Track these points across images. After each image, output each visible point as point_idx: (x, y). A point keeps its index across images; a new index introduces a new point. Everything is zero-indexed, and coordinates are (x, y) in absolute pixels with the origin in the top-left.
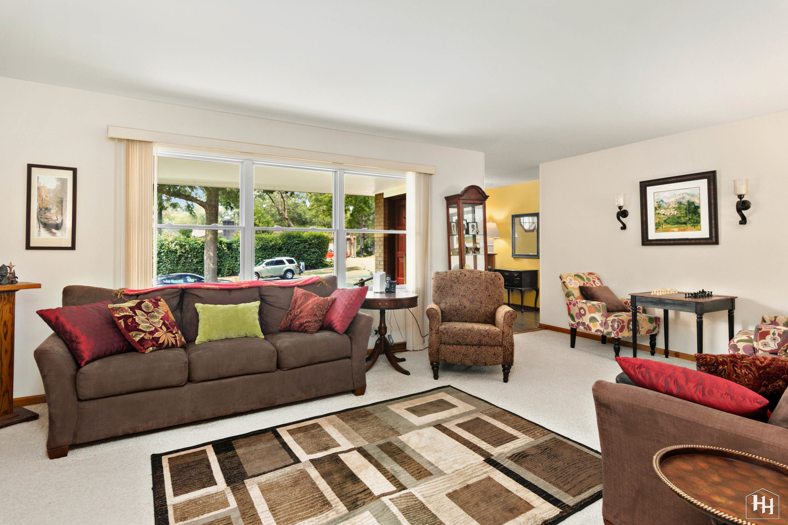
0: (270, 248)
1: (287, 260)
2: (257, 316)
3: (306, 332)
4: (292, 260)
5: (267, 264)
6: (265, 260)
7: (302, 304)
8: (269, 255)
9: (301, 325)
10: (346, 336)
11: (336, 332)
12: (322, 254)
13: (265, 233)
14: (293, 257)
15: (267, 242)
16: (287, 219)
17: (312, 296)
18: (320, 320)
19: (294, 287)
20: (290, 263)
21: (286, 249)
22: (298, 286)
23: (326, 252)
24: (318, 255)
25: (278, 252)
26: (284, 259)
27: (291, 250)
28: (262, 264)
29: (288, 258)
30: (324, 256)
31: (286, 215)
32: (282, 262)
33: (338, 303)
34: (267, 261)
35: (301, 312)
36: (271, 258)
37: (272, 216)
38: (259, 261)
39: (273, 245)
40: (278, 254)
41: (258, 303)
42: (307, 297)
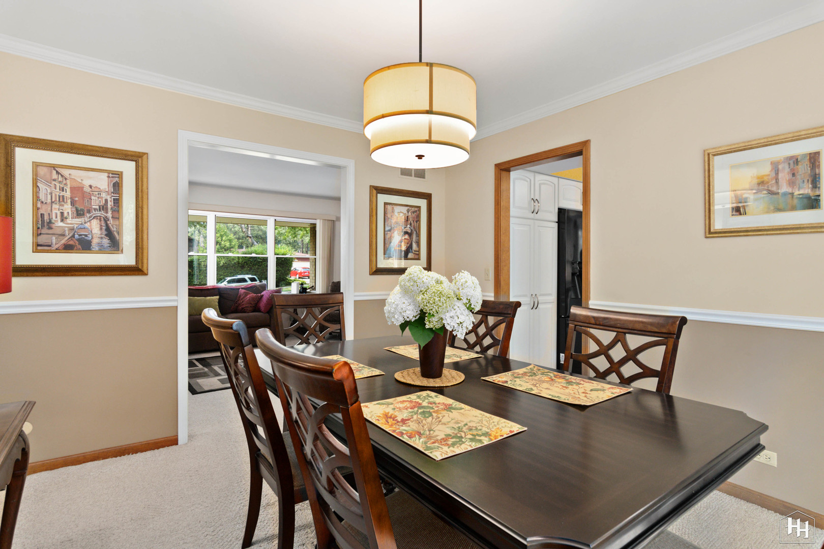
0: (232, 267)
1: (249, 278)
2: (217, 304)
3: (245, 312)
4: (254, 278)
5: (229, 282)
6: (226, 278)
7: (243, 298)
8: (231, 273)
9: (243, 308)
10: (267, 314)
11: (262, 312)
12: (285, 272)
13: (227, 252)
14: (255, 275)
15: (230, 261)
16: (250, 237)
17: (249, 293)
18: (253, 306)
19: (239, 289)
20: (252, 281)
21: (248, 267)
22: (242, 288)
23: (289, 270)
24: (281, 273)
25: (241, 271)
26: (247, 277)
27: (253, 268)
28: (224, 281)
29: (250, 276)
30: (287, 274)
31: (249, 233)
32: (244, 280)
33: (264, 297)
34: (229, 279)
35: (243, 302)
36: (233, 276)
37: (235, 233)
38: (221, 279)
39: (235, 263)
40: (240, 272)
41: (218, 297)
42: (246, 294)
